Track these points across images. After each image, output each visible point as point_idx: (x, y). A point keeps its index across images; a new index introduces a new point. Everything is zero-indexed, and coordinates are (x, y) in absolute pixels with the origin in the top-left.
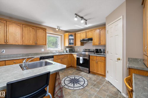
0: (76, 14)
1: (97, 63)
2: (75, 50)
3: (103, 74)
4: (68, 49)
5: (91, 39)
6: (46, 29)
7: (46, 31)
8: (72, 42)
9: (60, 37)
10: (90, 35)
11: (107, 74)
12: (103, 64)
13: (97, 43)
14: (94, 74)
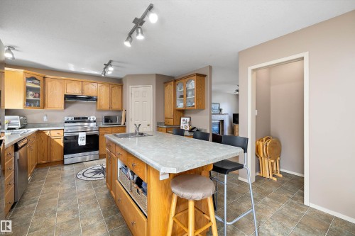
10: (90, 91)
13: (107, 107)
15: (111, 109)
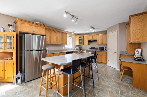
0: (91, 27)
1: (101, 56)
2: (82, 48)
3: (105, 62)
4: (78, 47)
5: (96, 41)
6: (67, 34)
7: (67, 35)
8: (81, 42)
9: (72, 38)
10: (95, 38)
11: (108, 62)
12: (105, 56)
13: (101, 43)
14: (99, 63)
15: (102, 44)
